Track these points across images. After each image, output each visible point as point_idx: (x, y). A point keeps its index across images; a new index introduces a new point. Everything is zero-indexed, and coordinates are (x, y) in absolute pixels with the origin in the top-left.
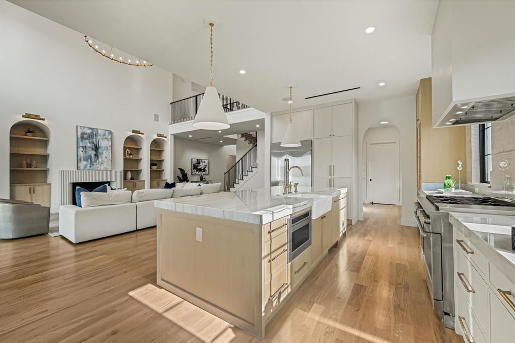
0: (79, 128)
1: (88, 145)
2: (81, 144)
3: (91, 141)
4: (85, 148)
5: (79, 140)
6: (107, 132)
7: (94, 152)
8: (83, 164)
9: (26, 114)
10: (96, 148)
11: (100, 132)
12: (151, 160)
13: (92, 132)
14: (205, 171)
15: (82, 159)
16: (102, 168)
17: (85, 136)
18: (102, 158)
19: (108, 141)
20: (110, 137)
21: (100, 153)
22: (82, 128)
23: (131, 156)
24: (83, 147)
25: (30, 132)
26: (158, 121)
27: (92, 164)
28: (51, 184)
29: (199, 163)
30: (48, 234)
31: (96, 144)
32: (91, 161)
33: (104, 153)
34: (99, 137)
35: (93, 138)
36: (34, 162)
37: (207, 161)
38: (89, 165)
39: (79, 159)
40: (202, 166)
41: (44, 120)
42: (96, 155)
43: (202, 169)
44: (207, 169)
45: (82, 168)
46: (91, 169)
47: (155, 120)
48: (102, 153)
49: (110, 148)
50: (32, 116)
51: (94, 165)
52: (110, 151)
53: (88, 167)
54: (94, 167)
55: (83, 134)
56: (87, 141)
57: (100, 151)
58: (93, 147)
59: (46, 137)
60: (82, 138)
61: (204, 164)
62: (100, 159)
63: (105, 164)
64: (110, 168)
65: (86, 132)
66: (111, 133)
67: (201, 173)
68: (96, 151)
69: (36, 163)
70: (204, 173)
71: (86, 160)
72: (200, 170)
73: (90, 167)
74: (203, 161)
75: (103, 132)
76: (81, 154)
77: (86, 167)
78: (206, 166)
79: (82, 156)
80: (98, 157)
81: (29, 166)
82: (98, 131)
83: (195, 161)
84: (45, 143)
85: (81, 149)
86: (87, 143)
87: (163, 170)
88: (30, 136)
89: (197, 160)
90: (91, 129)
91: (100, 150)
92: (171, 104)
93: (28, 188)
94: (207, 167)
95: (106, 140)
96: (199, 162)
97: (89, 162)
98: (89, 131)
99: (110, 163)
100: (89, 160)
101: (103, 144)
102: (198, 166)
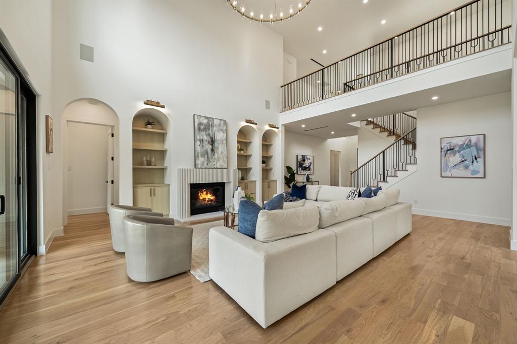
0: (196, 117)
1: (205, 138)
2: (198, 138)
3: (207, 132)
4: (202, 141)
5: (196, 132)
6: (222, 122)
7: (210, 147)
8: (200, 160)
9: (147, 100)
10: (212, 142)
11: (216, 122)
12: (263, 157)
13: (208, 123)
14: (309, 170)
15: (199, 155)
16: (218, 166)
17: (202, 127)
18: (218, 153)
19: (223, 132)
20: (225, 128)
21: (216, 148)
22: (199, 117)
23: (242, 152)
24: (200, 140)
25: (150, 124)
26: (269, 109)
27: (208, 161)
28: (169, 185)
29: (304, 160)
30: (190, 271)
31: (212, 136)
32: (208, 157)
33: (220, 148)
34: (215, 128)
35: (209, 129)
36: (153, 159)
37: (311, 158)
38: (206, 163)
39: (196, 155)
40: (307, 164)
41: (163, 107)
42: (212, 150)
43: (307, 168)
44: (311, 167)
45: (199, 166)
46: (208, 167)
47: (266, 108)
48: (218, 148)
49: (225, 142)
50: (153, 103)
51: (210, 161)
52: (225, 145)
53: (205, 165)
54: (211, 165)
55: (200, 124)
56: (204, 133)
57: (216, 145)
58: (210, 140)
59: (163, 130)
60: (199, 129)
61: (309, 161)
62: (216, 155)
63: (221, 161)
64: (225, 166)
65: (202, 122)
66: (225, 123)
67: (306, 172)
68: (212, 145)
69: (155, 159)
70: (309, 172)
71: (203, 156)
72: (305, 169)
73: (207, 164)
74: (308, 157)
75: (219, 121)
76: (198, 148)
77: (203, 165)
78: (311, 163)
79: (199, 151)
80: (214, 152)
81: (149, 163)
82: (213, 121)
83: (300, 158)
84: (162, 137)
85: (198, 143)
86: (203, 135)
87: (272, 169)
88: (150, 129)
89: (303, 156)
90: (207, 118)
91: (215, 143)
92: (281, 87)
93: (148, 189)
94: (312, 165)
95: (221, 132)
96: (304, 158)
97: (206, 158)
98: (205, 121)
99: (225, 159)
100: (206, 156)
101: (219, 136)
102: (303, 164)
